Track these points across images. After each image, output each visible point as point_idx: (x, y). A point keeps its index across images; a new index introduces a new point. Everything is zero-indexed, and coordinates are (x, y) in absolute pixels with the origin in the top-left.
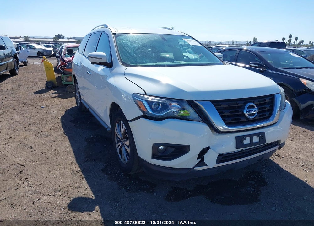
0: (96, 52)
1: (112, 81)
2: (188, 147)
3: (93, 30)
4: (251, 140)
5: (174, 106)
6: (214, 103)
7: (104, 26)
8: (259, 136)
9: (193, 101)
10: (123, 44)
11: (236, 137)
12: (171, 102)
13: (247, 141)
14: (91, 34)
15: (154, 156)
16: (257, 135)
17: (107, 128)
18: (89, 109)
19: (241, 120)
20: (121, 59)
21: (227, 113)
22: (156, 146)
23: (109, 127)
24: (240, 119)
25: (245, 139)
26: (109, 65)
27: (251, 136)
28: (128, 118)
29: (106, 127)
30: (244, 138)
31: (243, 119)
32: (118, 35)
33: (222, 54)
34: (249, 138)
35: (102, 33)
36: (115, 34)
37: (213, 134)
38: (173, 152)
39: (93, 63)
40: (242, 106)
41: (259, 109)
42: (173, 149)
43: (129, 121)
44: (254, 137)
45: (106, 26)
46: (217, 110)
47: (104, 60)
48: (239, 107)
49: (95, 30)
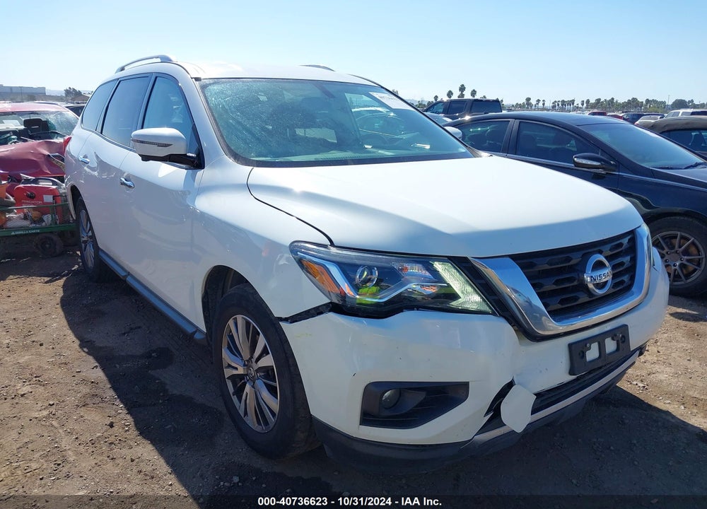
0: (142, 128)
1: (207, 204)
2: (465, 385)
3: (122, 69)
4: (602, 348)
5: (413, 275)
6: (519, 262)
7: (159, 60)
8: (616, 335)
9: (466, 259)
10: (227, 107)
11: (570, 346)
12: (406, 265)
13: (592, 353)
14: (119, 81)
15: (368, 418)
16: (612, 334)
17: (195, 332)
18: (126, 276)
19: (580, 301)
20: (228, 147)
21: (549, 286)
22: (373, 391)
23: (198, 330)
24: (576, 299)
25: (589, 348)
26: (195, 162)
27: (600, 339)
28: (278, 311)
29: (190, 330)
30: (588, 345)
31: (584, 298)
32: (207, 82)
33: (459, 131)
34: (597, 343)
35: (156, 78)
36: (197, 79)
37: (520, 344)
38: (421, 404)
39: (146, 158)
40: (577, 264)
41: (614, 268)
42: (421, 396)
43: (281, 319)
44: (606, 340)
45: (166, 60)
46: (529, 278)
47: (179, 149)
48: (572, 269)
49: (129, 71)
